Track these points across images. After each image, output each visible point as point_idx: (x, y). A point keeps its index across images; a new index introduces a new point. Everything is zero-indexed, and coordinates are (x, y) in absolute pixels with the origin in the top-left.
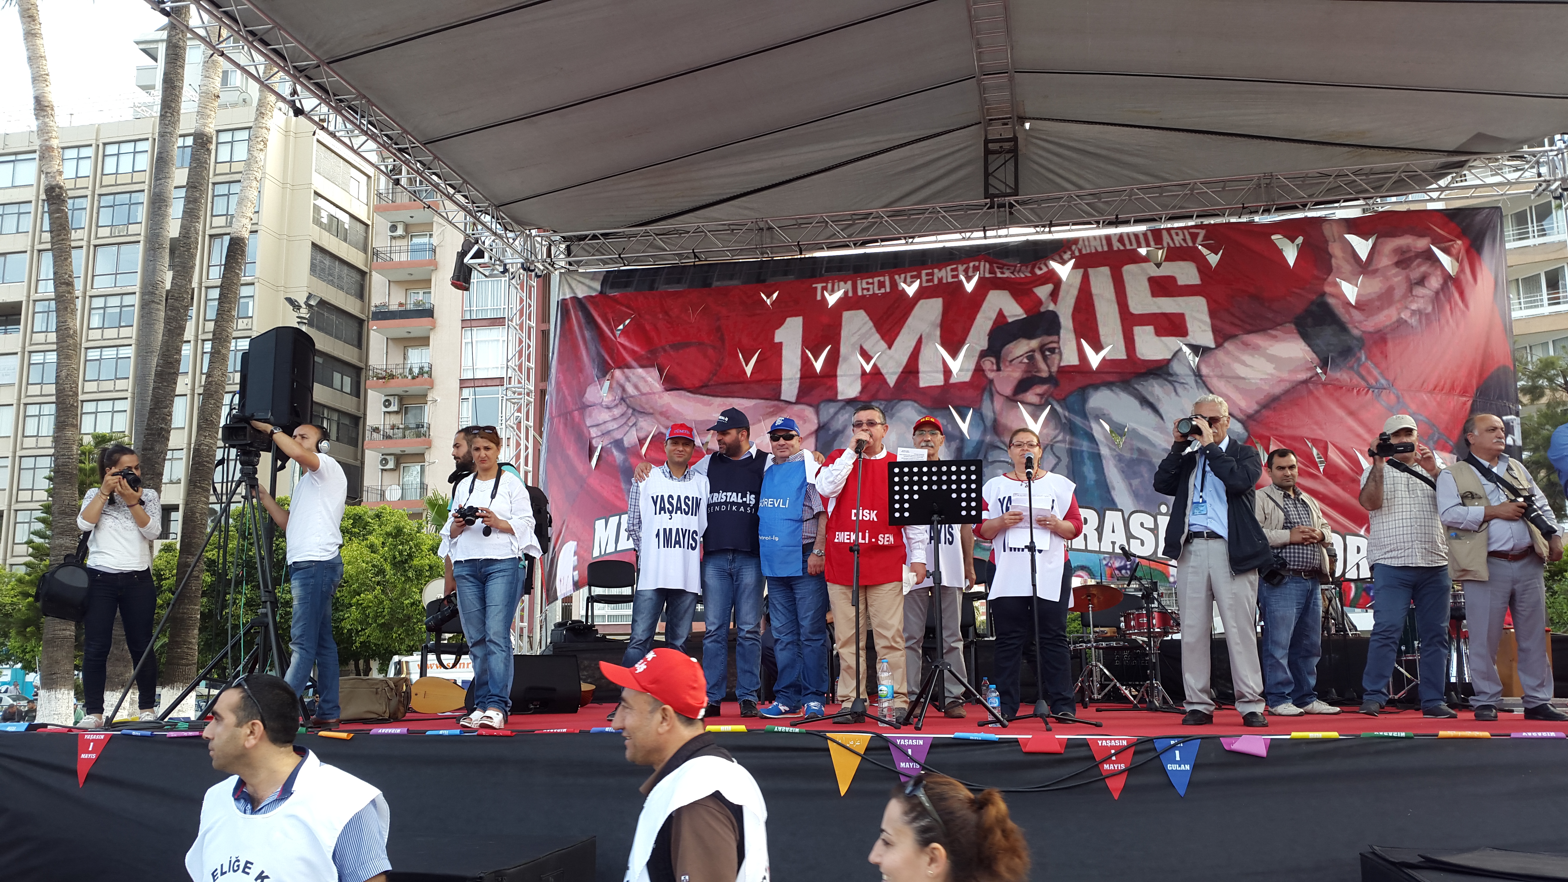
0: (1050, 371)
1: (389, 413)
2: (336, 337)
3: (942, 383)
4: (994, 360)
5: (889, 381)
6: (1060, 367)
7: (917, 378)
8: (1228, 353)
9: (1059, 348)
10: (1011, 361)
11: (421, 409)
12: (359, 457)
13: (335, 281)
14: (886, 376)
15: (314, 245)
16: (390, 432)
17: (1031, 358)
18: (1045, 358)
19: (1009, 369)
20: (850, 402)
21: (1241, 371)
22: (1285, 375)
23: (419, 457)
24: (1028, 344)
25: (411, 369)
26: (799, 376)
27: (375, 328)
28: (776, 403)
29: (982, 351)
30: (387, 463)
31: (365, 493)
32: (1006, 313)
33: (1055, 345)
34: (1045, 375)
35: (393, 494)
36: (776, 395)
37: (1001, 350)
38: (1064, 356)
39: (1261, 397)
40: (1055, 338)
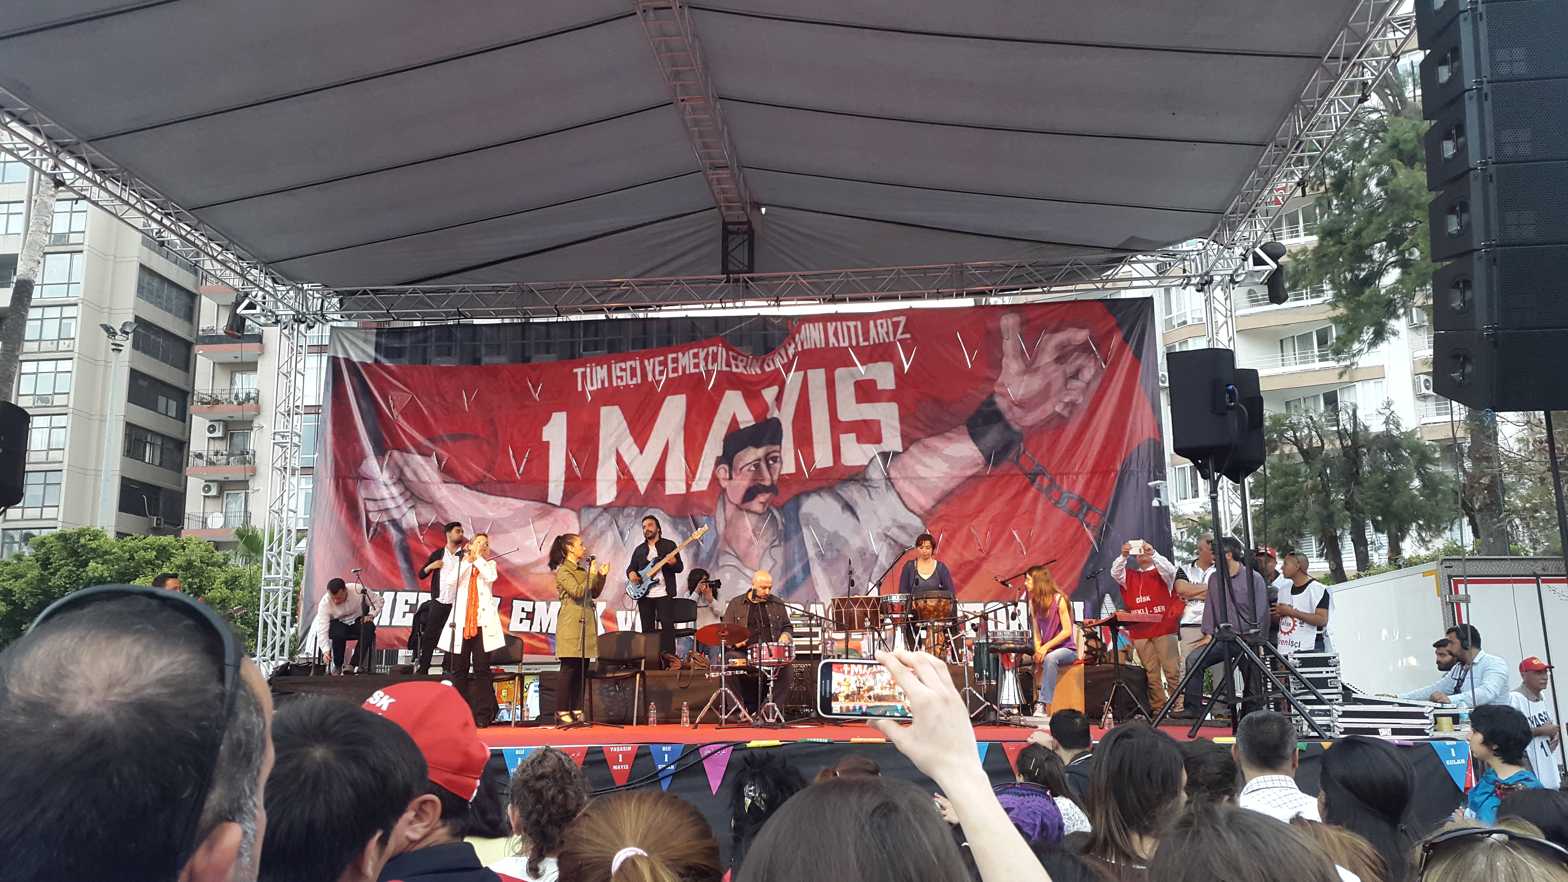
0: (772, 480)
1: (213, 438)
2: (163, 360)
3: (684, 492)
4: (727, 467)
5: (640, 487)
6: (780, 476)
7: (664, 486)
8: (912, 456)
9: (781, 457)
10: (741, 469)
11: (246, 436)
12: (183, 484)
13: (164, 303)
14: (638, 483)
15: (142, 267)
16: (214, 459)
17: (757, 466)
18: (769, 467)
19: (739, 477)
20: (606, 508)
21: (922, 471)
22: (956, 473)
23: (243, 484)
24: (756, 453)
25: (237, 395)
26: (563, 479)
27: (201, 352)
28: (543, 505)
29: (718, 458)
30: (210, 490)
31: (186, 521)
32: (739, 419)
33: (777, 454)
34: (767, 483)
35: (216, 521)
36: (543, 498)
37: (733, 456)
38: (784, 465)
39: (937, 494)
40: (777, 448)
